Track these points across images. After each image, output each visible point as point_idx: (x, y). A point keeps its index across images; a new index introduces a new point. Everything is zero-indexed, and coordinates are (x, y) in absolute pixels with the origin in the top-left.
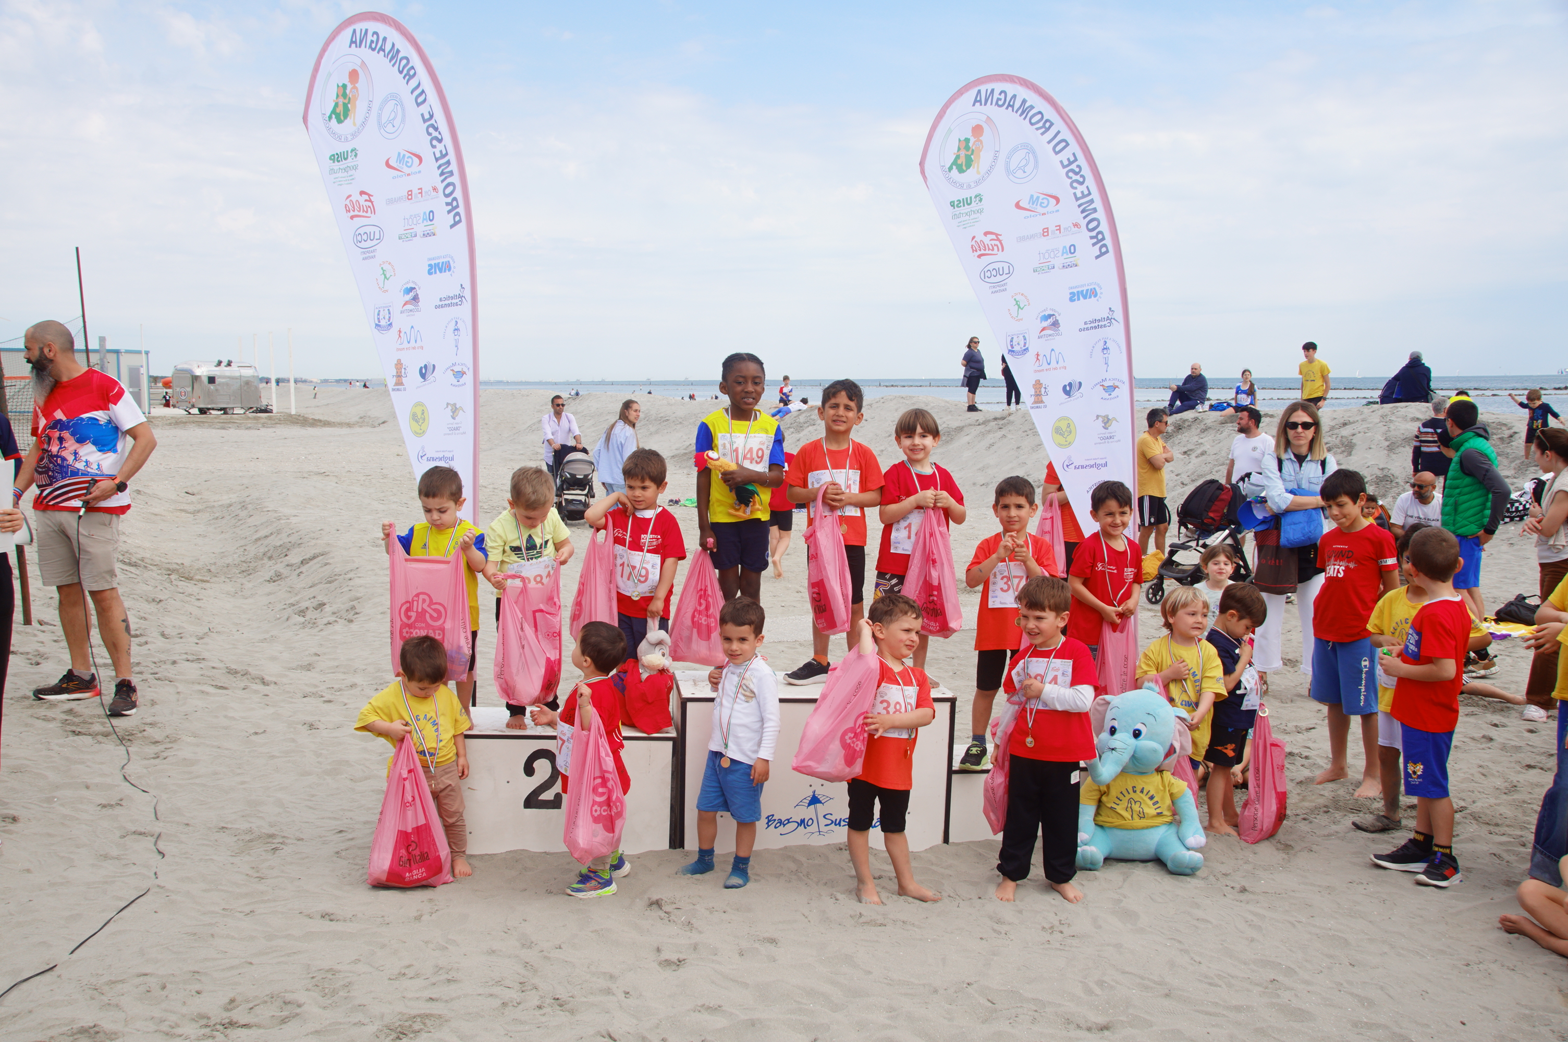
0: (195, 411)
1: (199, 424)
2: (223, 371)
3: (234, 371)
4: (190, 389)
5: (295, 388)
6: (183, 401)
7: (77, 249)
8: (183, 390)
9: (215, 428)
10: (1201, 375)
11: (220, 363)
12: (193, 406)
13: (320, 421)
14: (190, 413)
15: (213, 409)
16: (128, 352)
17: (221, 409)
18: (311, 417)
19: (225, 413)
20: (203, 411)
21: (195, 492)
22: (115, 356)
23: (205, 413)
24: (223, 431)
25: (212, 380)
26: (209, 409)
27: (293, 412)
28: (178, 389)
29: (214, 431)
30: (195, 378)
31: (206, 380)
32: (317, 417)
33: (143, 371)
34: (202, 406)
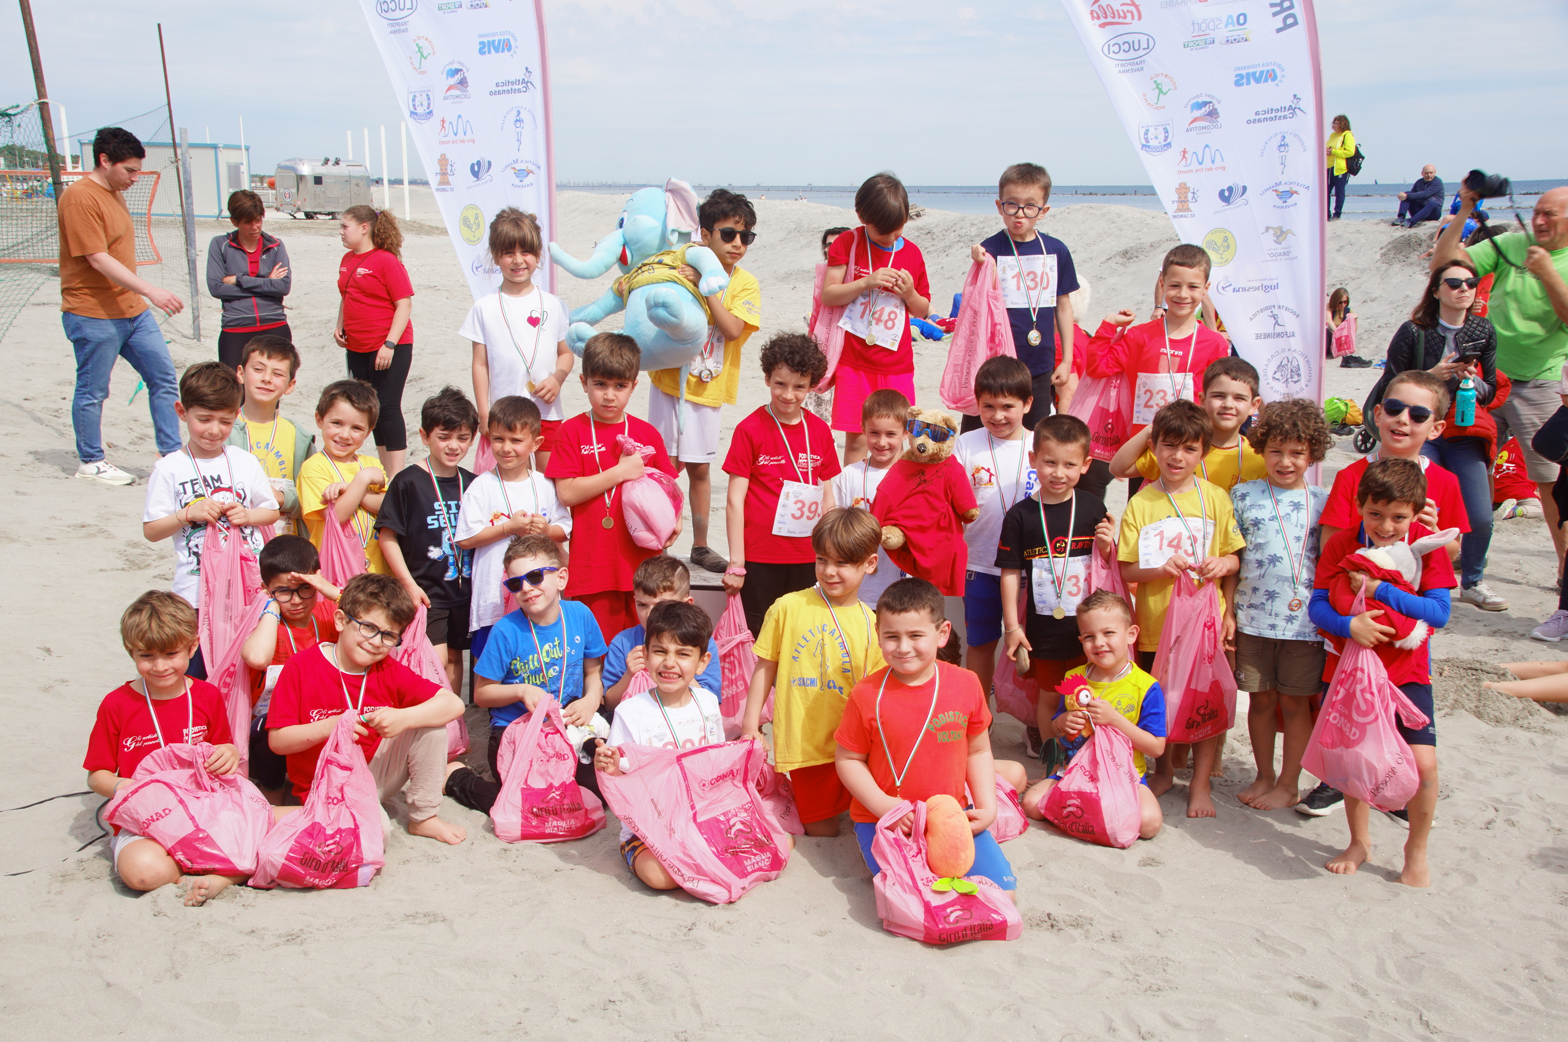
0: (301, 215)
1: (304, 229)
2: (330, 169)
3: (342, 169)
4: (295, 190)
5: (411, 192)
6: (287, 204)
7: (159, 25)
8: (287, 191)
9: (322, 235)
10: (1436, 178)
11: (327, 161)
12: (299, 210)
13: (437, 228)
14: (295, 218)
15: (320, 213)
16: (227, 147)
17: (329, 214)
18: (428, 223)
19: (333, 219)
20: (309, 216)
21: (294, 306)
22: (213, 151)
23: (312, 218)
24: (331, 238)
25: (318, 180)
26: (316, 213)
27: (408, 218)
28: (282, 191)
29: (321, 238)
30: (300, 178)
31: (312, 181)
32: (434, 224)
33: (244, 168)
34: (308, 210)
